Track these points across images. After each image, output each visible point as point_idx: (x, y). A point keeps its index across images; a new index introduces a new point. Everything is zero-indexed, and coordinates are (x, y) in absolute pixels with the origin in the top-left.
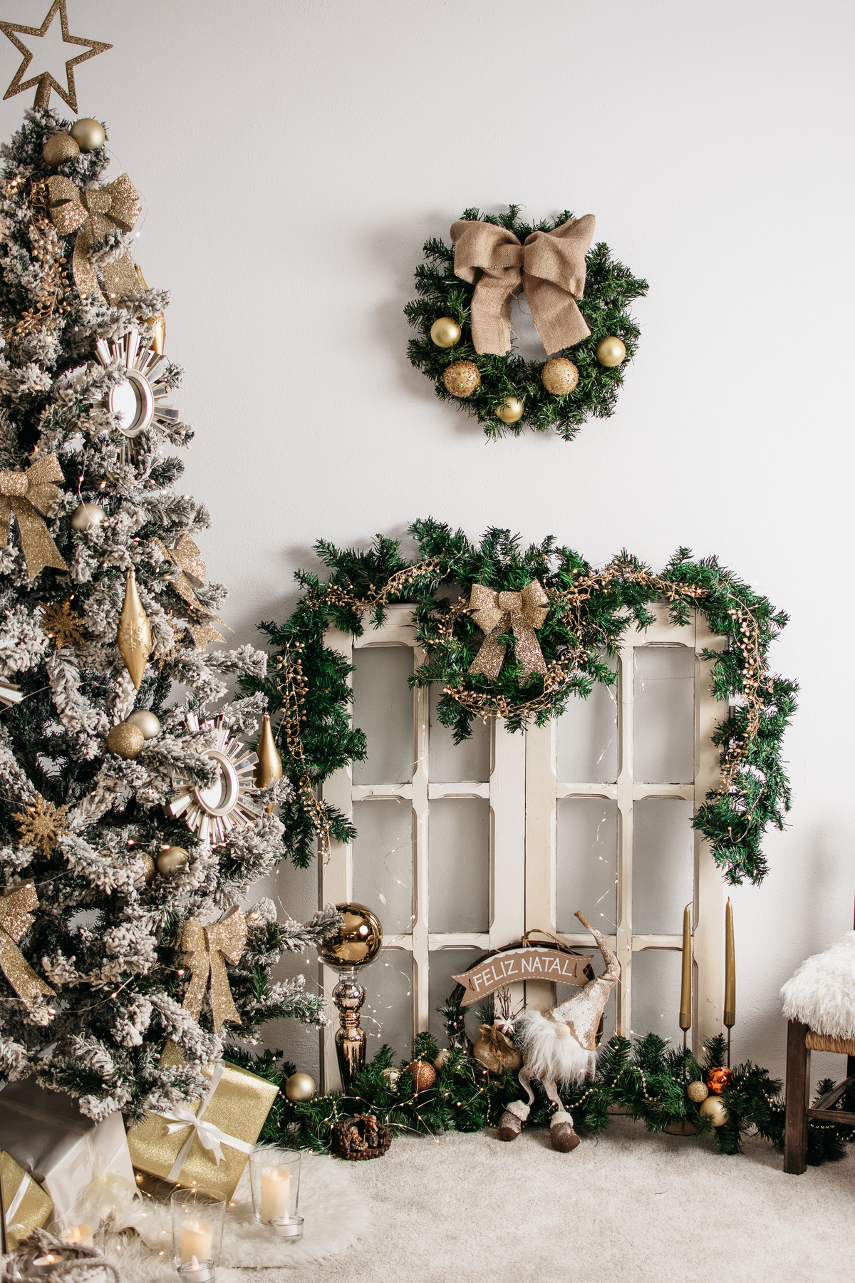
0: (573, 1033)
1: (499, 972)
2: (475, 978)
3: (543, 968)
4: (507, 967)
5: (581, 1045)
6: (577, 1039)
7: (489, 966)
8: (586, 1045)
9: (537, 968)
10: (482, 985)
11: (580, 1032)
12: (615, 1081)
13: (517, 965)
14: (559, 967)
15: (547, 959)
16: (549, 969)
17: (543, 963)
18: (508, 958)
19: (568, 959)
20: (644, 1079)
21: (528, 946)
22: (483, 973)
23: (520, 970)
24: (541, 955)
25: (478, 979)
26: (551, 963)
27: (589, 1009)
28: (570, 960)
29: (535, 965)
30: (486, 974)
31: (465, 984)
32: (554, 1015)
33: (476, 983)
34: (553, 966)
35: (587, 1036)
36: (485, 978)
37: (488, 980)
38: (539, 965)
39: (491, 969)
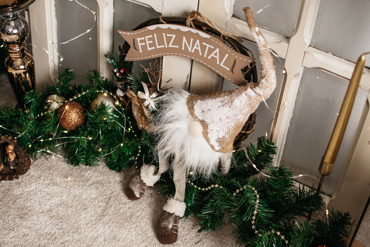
0: (205, 134)
1: (161, 42)
2: (138, 39)
3: (203, 53)
4: (169, 39)
5: (213, 147)
6: (208, 141)
7: (152, 32)
8: (217, 148)
9: (196, 50)
10: (144, 47)
11: (213, 137)
12: (238, 191)
13: (178, 41)
14: (218, 57)
15: (208, 46)
16: (208, 55)
17: (203, 48)
18: (169, 31)
19: (228, 53)
20: (255, 212)
21: (191, 26)
22: (147, 37)
23: (181, 46)
24: (202, 40)
25: (141, 41)
26: (211, 51)
27: (228, 118)
28: (230, 55)
29: (195, 47)
30: (149, 39)
31: (131, 43)
32: (196, 107)
33: (140, 44)
34: (212, 55)
35: (220, 141)
36: (148, 42)
37: (151, 45)
38: (199, 48)
39: (153, 36)
